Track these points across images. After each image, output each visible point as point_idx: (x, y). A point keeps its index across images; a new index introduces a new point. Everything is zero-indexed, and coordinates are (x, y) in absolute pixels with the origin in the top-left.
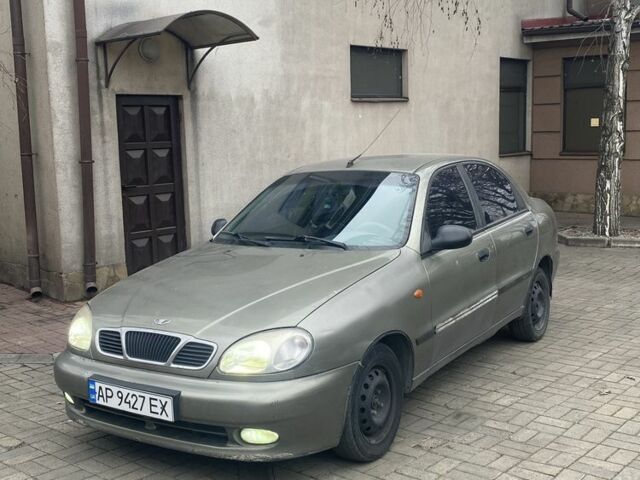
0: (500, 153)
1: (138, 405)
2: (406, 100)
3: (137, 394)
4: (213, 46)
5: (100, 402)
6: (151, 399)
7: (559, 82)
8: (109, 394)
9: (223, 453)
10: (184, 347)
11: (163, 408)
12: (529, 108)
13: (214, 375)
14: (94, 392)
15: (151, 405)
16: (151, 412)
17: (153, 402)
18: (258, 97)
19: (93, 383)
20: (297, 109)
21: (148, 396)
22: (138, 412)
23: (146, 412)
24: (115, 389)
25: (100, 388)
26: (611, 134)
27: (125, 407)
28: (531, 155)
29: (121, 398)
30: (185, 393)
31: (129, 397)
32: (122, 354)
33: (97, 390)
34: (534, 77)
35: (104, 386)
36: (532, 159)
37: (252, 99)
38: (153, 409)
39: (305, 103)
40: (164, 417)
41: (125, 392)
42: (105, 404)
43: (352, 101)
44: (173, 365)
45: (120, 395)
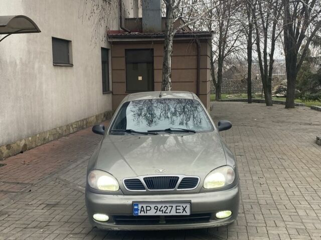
0: (103, 92)
1: (168, 211)
2: (72, 66)
3: (168, 205)
4: (10, 33)
5: (142, 214)
6: (176, 206)
7: (124, 59)
8: (148, 208)
9: (210, 225)
10: (182, 180)
11: (184, 209)
12: (110, 71)
13: (203, 190)
14: (137, 210)
15: (176, 209)
16: (176, 212)
17: (178, 208)
18: (18, 62)
19: (137, 205)
20: (33, 68)
21: (174, 206)
22: (168, 214)
23: (173, 213)
24: (152, 206)
25: (142, 207)
26: (167, 83)
27: (159, 213)
28: (112, 93)
29: (157, 209)
30: (193, 201)
31: (163, 208)
32: (145, 189)
33: (140, 208)
34: (112, 57)
35: (145, 206)
36: (113, 94)
37: (16, 63)
38: (178, 211)
39: (36, 66)
40: (184, 214)
41: (159, 206)
42: (146, 214)
43: (54, 65)
44: (178, 190)
45: (156, 208)
